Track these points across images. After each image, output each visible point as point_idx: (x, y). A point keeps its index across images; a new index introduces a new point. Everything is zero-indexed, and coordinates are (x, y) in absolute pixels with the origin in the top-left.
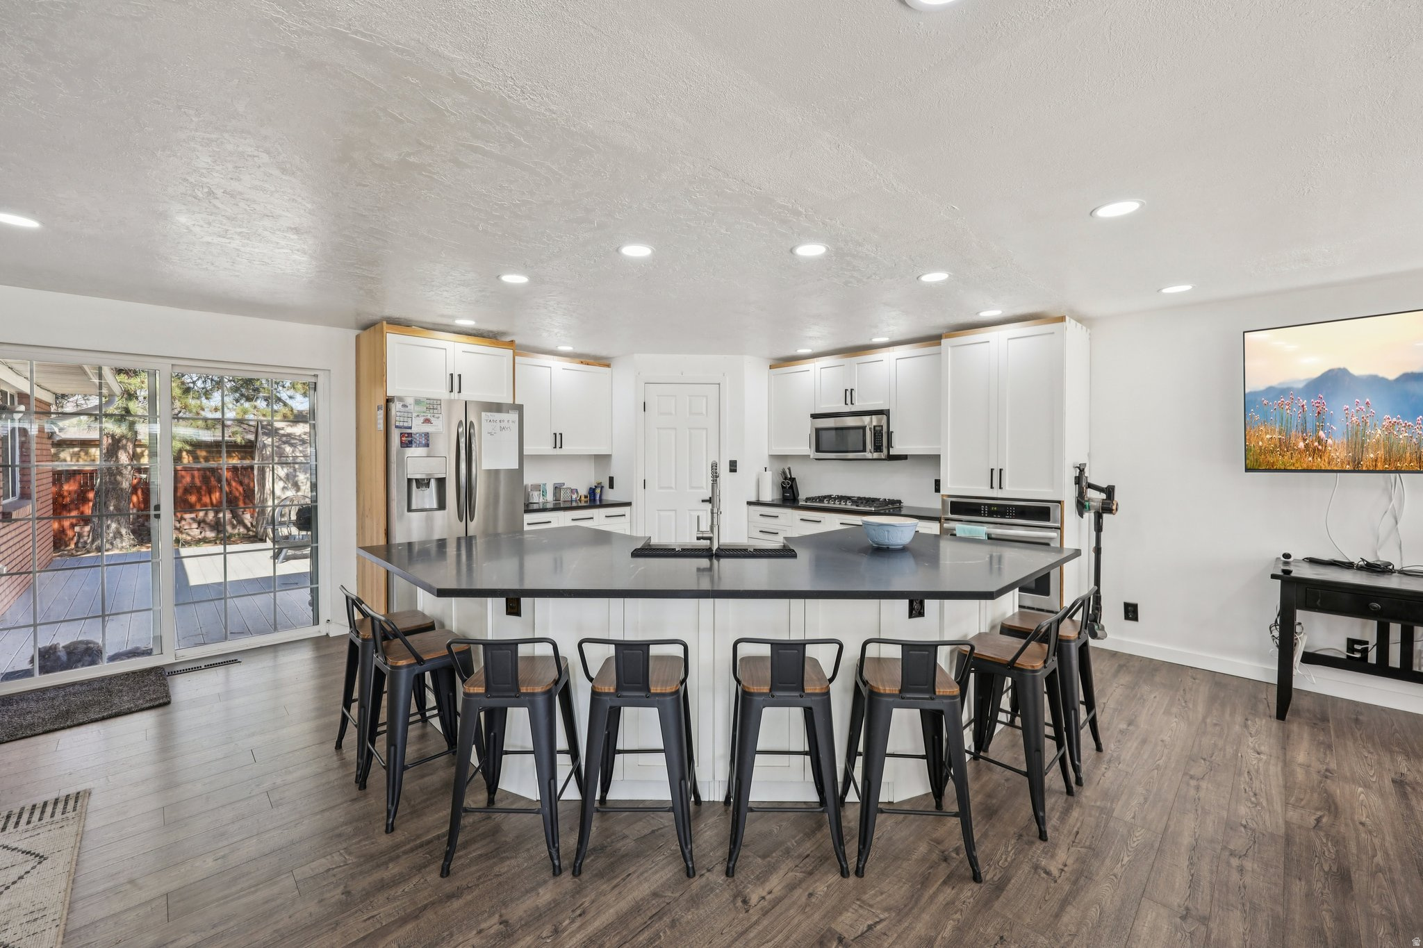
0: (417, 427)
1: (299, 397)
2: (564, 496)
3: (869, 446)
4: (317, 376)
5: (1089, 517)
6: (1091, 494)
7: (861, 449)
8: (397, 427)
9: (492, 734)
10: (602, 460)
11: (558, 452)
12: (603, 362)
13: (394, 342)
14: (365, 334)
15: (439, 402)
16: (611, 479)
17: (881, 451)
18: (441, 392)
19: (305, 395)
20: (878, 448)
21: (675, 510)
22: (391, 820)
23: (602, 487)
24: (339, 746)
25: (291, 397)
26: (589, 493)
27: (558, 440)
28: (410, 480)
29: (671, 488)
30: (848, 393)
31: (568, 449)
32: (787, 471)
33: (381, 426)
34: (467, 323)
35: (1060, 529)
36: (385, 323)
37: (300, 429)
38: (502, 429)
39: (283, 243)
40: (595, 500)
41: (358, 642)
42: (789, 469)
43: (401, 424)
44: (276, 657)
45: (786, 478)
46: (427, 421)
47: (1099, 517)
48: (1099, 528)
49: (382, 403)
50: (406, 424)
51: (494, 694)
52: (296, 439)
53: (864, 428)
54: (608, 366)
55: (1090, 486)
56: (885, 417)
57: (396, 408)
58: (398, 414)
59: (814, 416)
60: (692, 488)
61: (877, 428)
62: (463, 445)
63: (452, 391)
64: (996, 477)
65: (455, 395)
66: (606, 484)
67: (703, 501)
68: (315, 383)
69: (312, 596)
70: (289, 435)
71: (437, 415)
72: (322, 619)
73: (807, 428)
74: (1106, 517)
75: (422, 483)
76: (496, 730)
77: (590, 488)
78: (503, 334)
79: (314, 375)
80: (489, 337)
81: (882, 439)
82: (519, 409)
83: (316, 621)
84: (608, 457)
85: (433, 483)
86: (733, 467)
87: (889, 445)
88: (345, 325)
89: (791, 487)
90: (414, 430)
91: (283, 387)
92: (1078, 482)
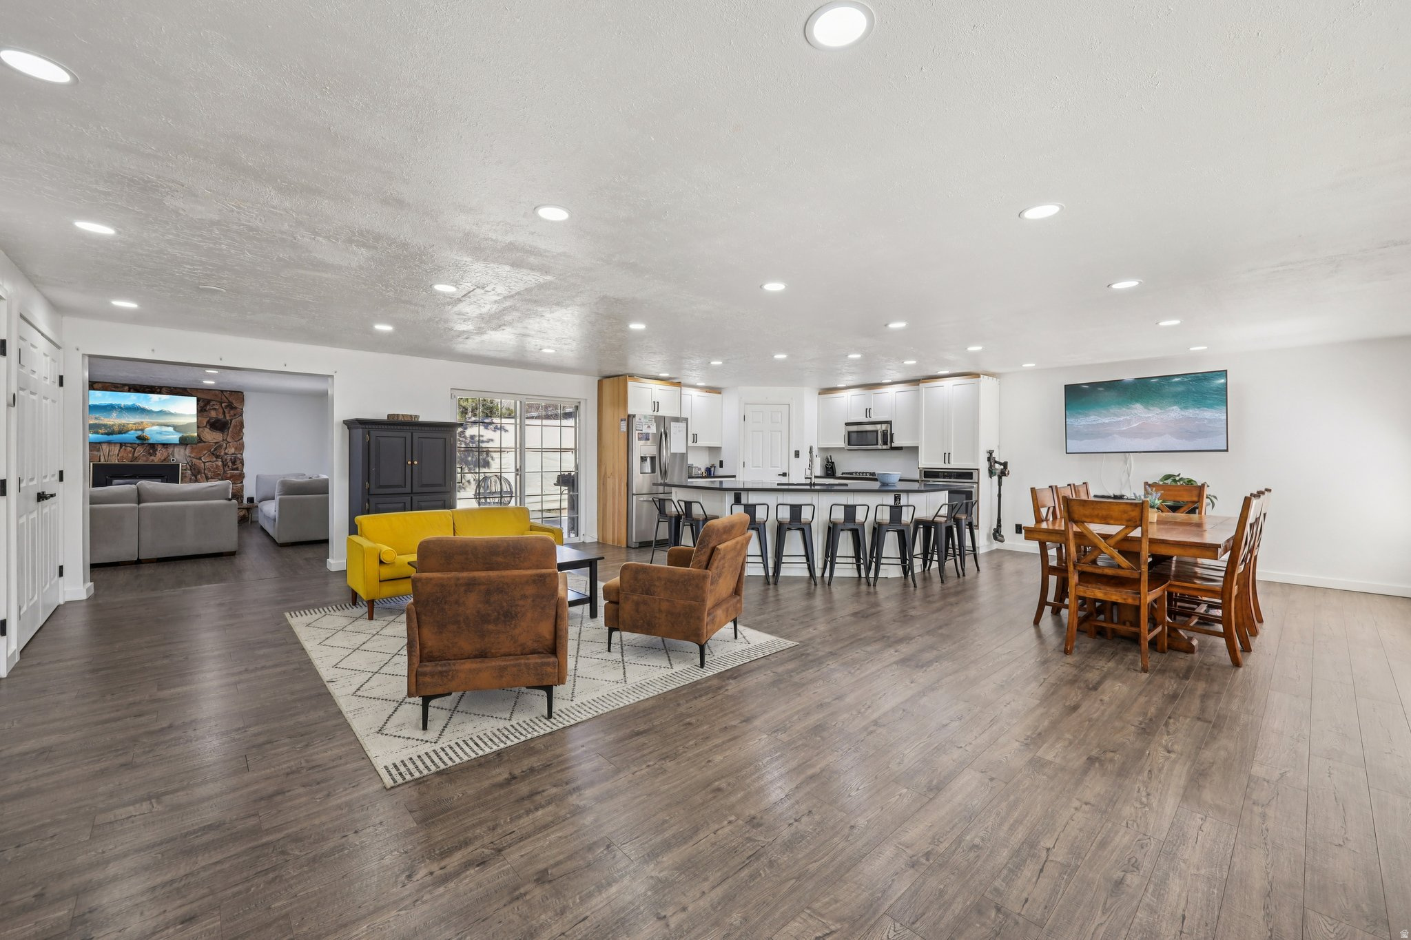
0: (645, 429)
2: (694, 471)
3: (880, 441)
5: (996, 478)
6: (997, 466)
7: (875, 443)
8: (636, 430)
10: (714, 450)
11: (694, 445)
12: (718, 391)
13: (631, 385)
14: (607, 380)
16: (721, 463)
17: (887, 445)
18: (650, 410)
20: (885, 443)
26: (707, 471)
27: (695, 438)
28: (641, 458)
29: (759, 467)
30: (868, 411)
32: (829, 458)
33: (624, 429)
35: (978, 483)
36: (626, 376)
38: (679, 431)
40: (710, 475)
42: (831, 456)
45: (828, 462)
46: (649, 427)
47: (1000, 478)
48: (1000, 484)
49: (624, 417)
50: (640, 429)
53: (877, 431)
54: (720, 393)
55: (996, 462)
56: (889, 425)
57: (636, 420)
58: (637, 423)
59: (847, 424)
61: (885, 431)
62: (663, 441)
63: (654, 410)
64: (947, 457)
65: (655, 412)
66: (718, 466)
67: (779, 475)
68: (577, 406)
69: (572, 525)
71: (653, 424)
72: (581, 534)
73: (842, 432)
74: (1003, 478)
75: (645, 460)
77: (709, 468)
79: (580, 402)
81: (887, 437)
82: (685, 420)
83: (577, 535)
84: (719, 448)
85: (649, 460)
86: (796, 455)
87: (892, 441)
88: (592, 375)
89: (832, 467)
90: (643, 431)
92: (989, 459)
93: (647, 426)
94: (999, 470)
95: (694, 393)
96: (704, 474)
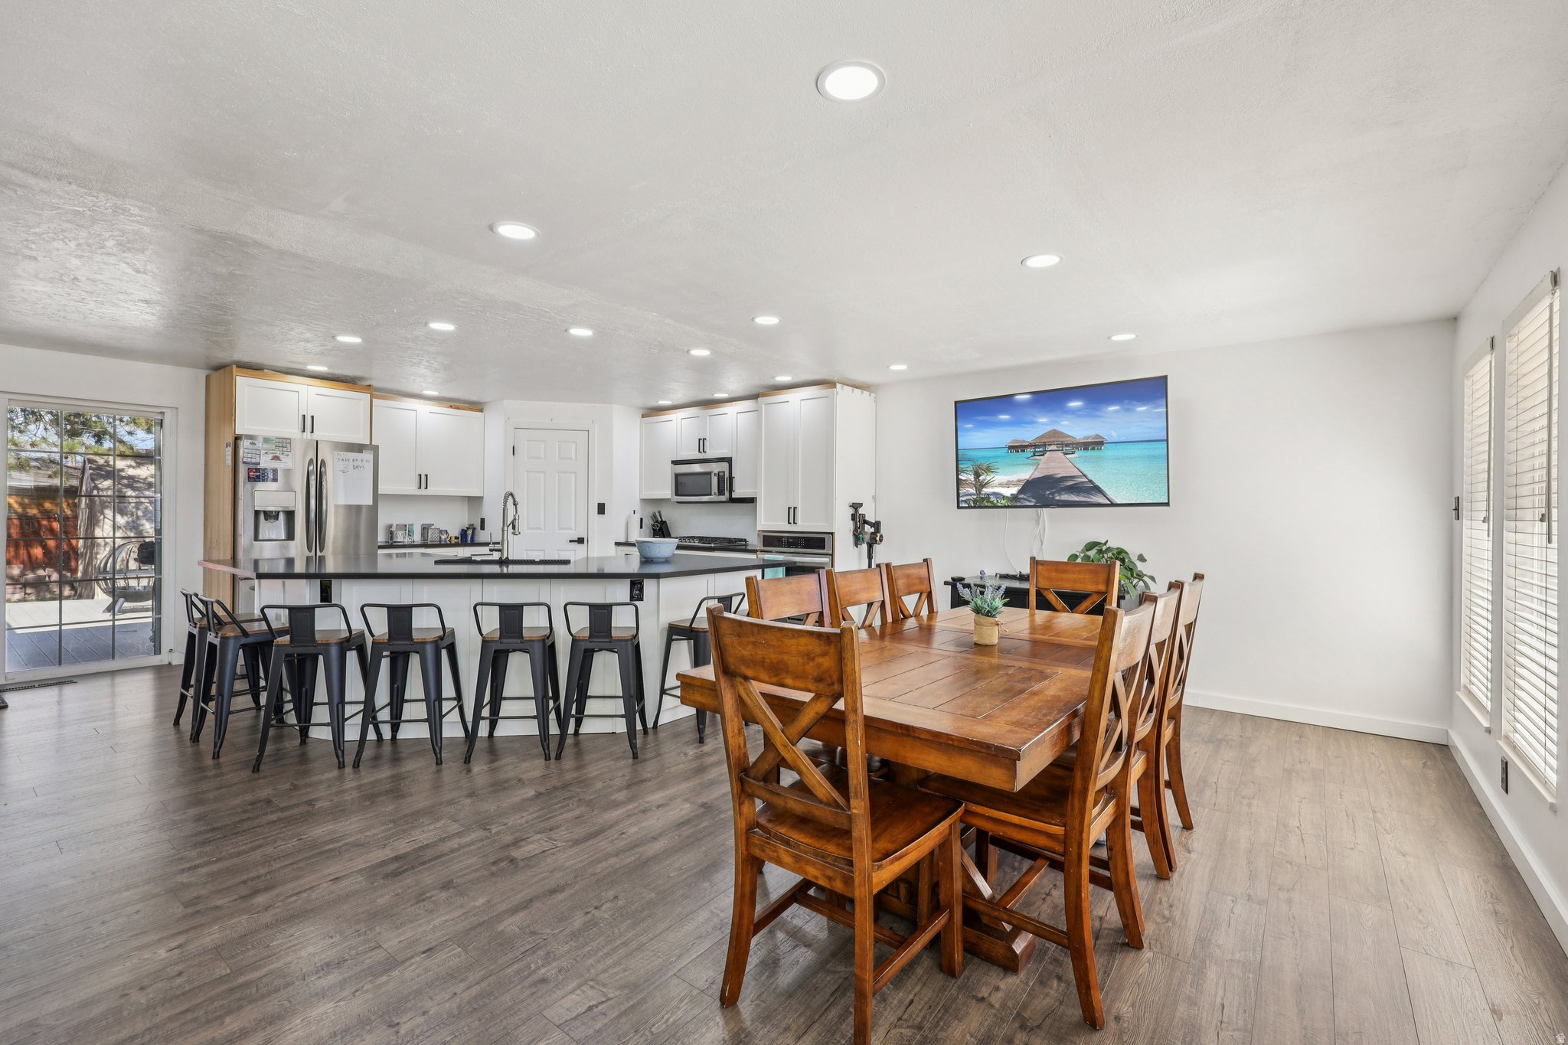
0: (265, 462)
1: (141, 434)
2: (432, 537)
3: (717, 490)
4: (164, 413)
5: (865, 547)
6: (866, 528)
7: (710, 492)
8: (244, 463)
9: (304, 689)
10: (474, 501)
11: (423, 492)
12: (477, 406)
13: (243, 384)
14: (215, 375)
15: (288, 441)
16: (483, 521)
17: (724, 494)
18: (293, 431)
19: (149, 431)
20: (721, 492)
21: (544, 550)
22: (217, 749)
23: (474, 529)
24: (177, 722)
25: (130, 433)
26: (461, 535)
27: (423, 481)
28: (257, 513)
29: (540, 529)
30: (701, 442)
31: (433, 490)
32: (658, 514)
33: (229, 461)
34: (321, 369)
35: (832, 555)
36: (234, 366)
37: (145, 472)
38: (356, 467)
39: (133, 308)
40: (466, 541)
41: (195, 631)
42: (659, 512)
43: (249, 460)
44: (113, 679)
45: (657, 521)
46: (276, 458)
47: (870, 546)
48: (869, 556)
49: (231, 440)
50: (253, 461)
51: (296, 645)
52: (140, 482)
53: (709, 474)
54: (481, 411)
55: (864, 521)
56: (728, 464)
57: (244, 444)
58: (246, 451)
59: (675, 463)
60: (560, 529)
61: (721, 474)
62: (313, 483)
63: (304, 431)
64: (792, 514)
65: (307, 435)
66: (478, 525)
67: (570, 541)
68: (162, 420)
69: (154, 632)
70: (131, 478)
71: (286, 453)
72: (165, 648)
73: (669, 474)
74: (876, 547)
75: (271, 516)
76: (307, 686)
77: (462, 530)
78: (361, 379)
79: (161, 413)
80: (342, 381)
81: (726, 483)
82: (375, 449)
83: (157, 650)
84: (481, 498)
85: (281, 516)
86: (601, 509)
87: (731, 490)
88: (193, 364)
89: (663, 529)
90: (262, 466)
91: (121, 420)
92: (853, 517)
93: (271, 456)
94: (866, 532)
95: (423, 408)
96: (454, 541)
